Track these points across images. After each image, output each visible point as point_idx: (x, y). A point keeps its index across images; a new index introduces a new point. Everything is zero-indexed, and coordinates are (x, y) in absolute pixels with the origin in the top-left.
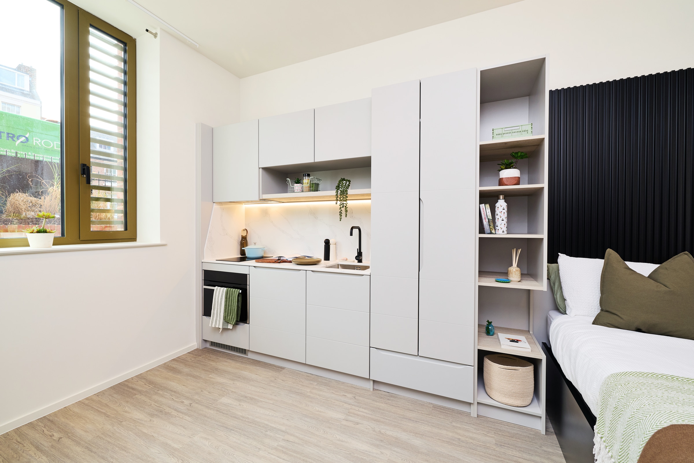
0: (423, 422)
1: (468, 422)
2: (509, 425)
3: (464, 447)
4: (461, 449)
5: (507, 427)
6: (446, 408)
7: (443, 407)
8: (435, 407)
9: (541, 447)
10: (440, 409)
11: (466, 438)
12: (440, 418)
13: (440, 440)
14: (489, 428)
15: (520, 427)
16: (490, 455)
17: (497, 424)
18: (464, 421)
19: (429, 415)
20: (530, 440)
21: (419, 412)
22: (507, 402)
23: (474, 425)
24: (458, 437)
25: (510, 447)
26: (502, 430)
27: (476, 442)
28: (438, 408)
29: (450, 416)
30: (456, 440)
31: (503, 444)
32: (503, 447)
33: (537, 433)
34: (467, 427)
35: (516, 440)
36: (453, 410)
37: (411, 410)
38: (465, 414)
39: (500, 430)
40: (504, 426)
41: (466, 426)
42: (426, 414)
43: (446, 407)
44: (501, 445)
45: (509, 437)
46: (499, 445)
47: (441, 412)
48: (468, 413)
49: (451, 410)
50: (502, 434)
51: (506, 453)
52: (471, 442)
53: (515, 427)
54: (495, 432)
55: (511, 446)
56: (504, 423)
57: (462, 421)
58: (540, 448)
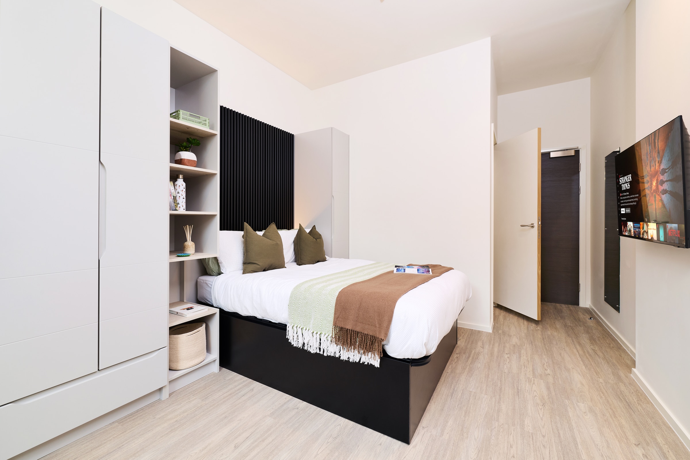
0: (127, 441)
1: (167, 406)
2: (195, 384)
3: (187, 421)
4: (187, 425)
5: (195, 386)
6: (135, 413)
7: (130, 415)
8: (120, 421)
9: (225, 379)
10: (129, 418)
11: (180, 415)
12: (139, 424)
13: (163, 436)
14: (186, 396)
15: (202, 379)
16: (208, 409)
17: (187, 390)
18: (163, 408)
19: (125, 432)
20: (216, 381)
21: (110, 439)
22: (194, 364)
23: (173, 404)
24: (174, 421)
25: (212, 395)
26: (195, 390)
27: (190, 411)
28: (126, 420)
29: (146, 415)
30: (175, 423)
31: (206, 397)
32: (208, 398)
33: (214, 374)
34: (171, 409)
35: (209, 388)
36: (142, 409)
37: (99, 446)
38: (157, 403)
39: (193, 391)
40: (193, 387)
41: (169, 409)
42: (121, 434)
43: (133, 413)
44: (206, 398)
45: (204, 389)
46: (205, 399)
47: (133, 420)
48: (158, 401)
49: (140, 411)
50: (198, 392)
51: (214, 399)
52: (187, 415)
53: (200, 382)
54: (192, 394)
55: (211, 393)
56: (190, 385)
57: (161, 409)
58: (225, 381)
